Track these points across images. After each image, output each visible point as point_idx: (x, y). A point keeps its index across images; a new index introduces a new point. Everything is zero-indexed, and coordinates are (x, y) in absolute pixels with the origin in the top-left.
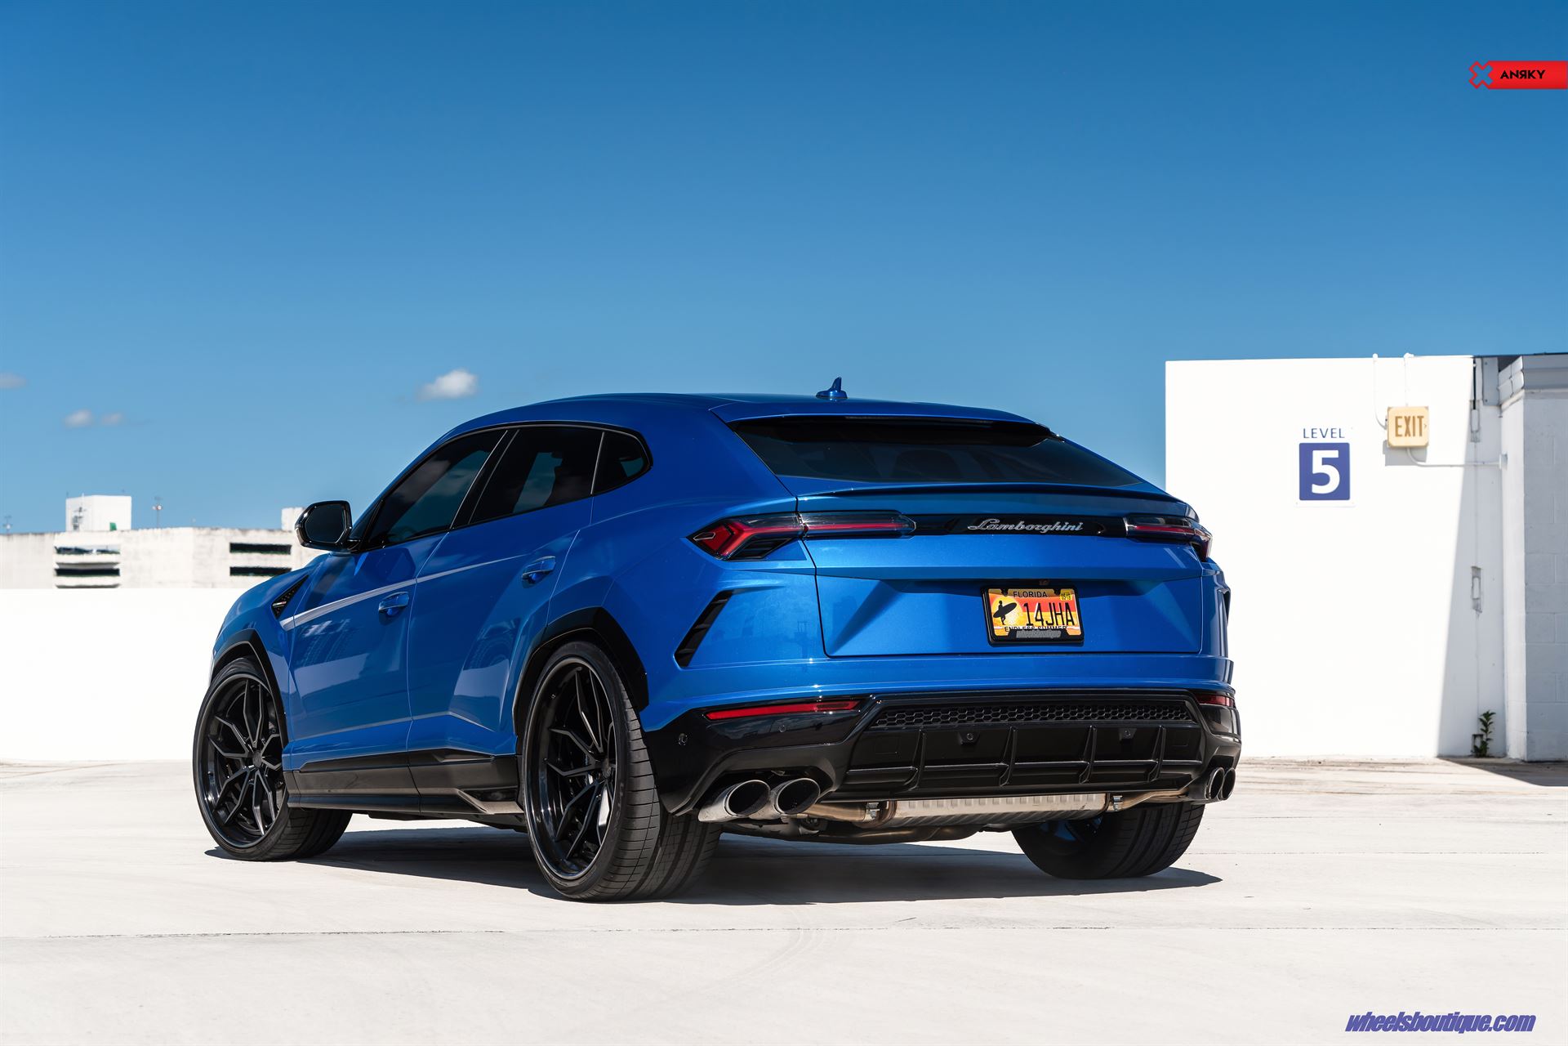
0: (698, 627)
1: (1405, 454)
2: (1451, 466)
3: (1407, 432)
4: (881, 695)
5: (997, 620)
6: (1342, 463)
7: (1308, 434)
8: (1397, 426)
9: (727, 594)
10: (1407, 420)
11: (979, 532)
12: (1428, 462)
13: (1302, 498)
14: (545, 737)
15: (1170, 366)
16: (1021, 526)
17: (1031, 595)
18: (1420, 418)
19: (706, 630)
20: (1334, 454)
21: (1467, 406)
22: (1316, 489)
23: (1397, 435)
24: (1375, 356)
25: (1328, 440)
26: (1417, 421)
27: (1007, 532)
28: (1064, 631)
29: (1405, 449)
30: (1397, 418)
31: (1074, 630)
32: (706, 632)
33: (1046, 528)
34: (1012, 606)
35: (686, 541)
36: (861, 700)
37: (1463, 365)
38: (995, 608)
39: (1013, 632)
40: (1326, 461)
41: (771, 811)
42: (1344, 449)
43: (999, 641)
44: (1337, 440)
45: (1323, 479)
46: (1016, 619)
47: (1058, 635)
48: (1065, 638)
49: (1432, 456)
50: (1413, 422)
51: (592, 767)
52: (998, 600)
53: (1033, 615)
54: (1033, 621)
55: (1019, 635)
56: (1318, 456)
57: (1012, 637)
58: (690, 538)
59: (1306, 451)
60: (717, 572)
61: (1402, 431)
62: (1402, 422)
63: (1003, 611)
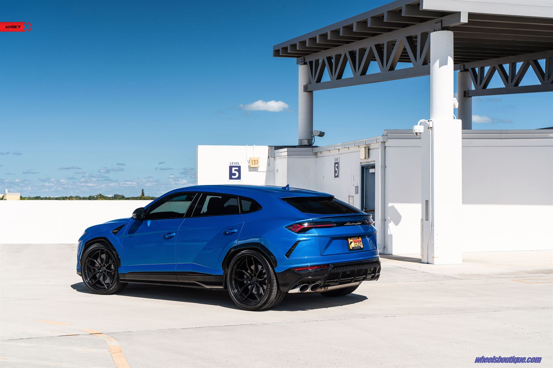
0: (292, 249)
1: (253, 169)
2: (264, 172)
3: (254, 164)
4: (333, 264)
5: (350, 245)
6: (239, 171)
7: (231, 164)
8: (252, 162)
9: (299, 241)
10: (254, 161)
11: (346, 225)
12: (259, 171)
13: (230, 179)
14: (234, 271)
15: (200, 147)
16: (353, 224)
17: (354, 239)
18: (257, 160)
19: (294, 249)
20: (237, 168)
21: (267, 157)
22: (233, 177)
23: (252, 164)
24: (247, 145)
25: (236, 165)
26: (257, 161)
27: (351, 225)
28: (360, 247)
29: (253, 167)
30: (252, 160)
31: (362, 247)
32: (293, 250)
33: (357, 224)
34: (352, 242)
35: (285, 228)
36: (328, 265)
37: (267, 148)
38: (349, 243)
39: (353, 248)
40: (235, 170)
41: (309, 290)
42: (239, 167)
43: (351, 250)
44: (238, 165)
45: (235, 174)
46: (353, 245)
47: (359, 248)
48: (361, 249)
49: (259, 170)
50: (256, 161)
51: (250, 279)
52: (350, 241)
53: (355, 243)
54: (356, 245)
55: (354, 248)
56: (233, 169)
57: (353, 249)
58: (286, 227)
59: (231, 168)
60: (297, 237)
61: (253, 163)
62: (253, 161)
63: (351, 243)
